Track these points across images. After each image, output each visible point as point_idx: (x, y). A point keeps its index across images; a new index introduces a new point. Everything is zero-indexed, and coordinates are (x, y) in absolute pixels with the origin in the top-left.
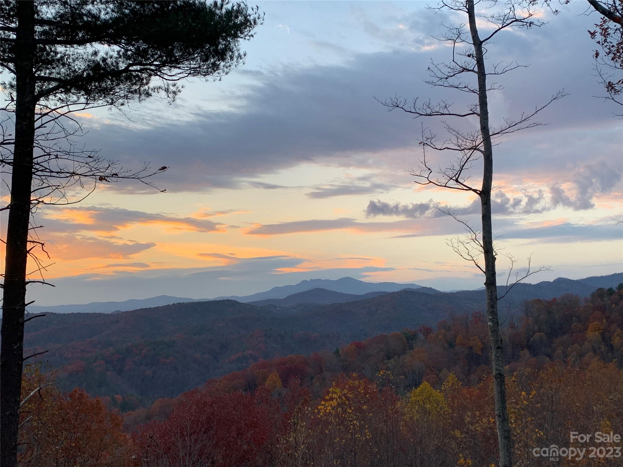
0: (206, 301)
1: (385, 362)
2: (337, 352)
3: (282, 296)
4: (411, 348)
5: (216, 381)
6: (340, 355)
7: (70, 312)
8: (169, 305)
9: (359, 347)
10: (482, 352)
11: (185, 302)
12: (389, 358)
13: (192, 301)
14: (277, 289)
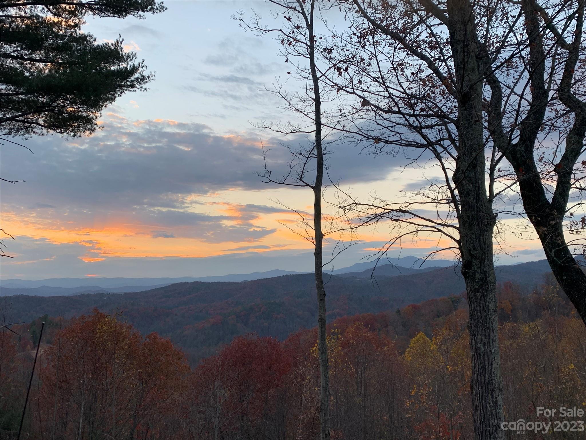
0: (306, 273)
1: (435, 319)
2: (398, 311)
3: (362, 270)
4: (456, 309)
5: (309, 331)
6: (400, 314)
7: (213, 282)
8: (280, 277)
9: (415, 308)
10: (511, 312)
11: (291, 274)
12: (438, 316)
13: (296, 273)
14: (357, 265)
